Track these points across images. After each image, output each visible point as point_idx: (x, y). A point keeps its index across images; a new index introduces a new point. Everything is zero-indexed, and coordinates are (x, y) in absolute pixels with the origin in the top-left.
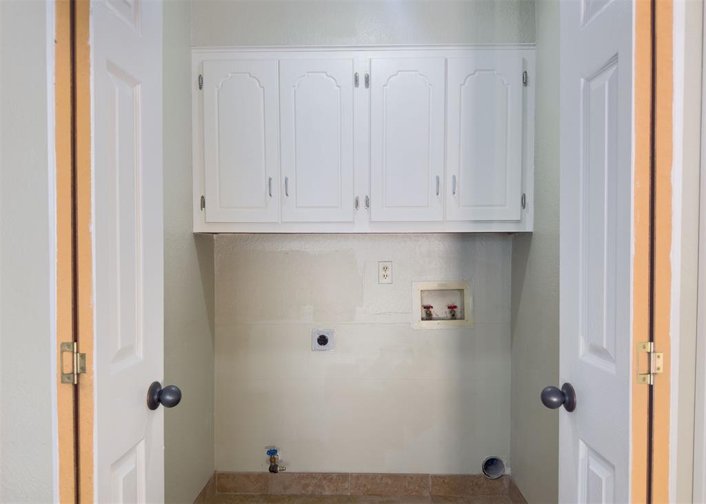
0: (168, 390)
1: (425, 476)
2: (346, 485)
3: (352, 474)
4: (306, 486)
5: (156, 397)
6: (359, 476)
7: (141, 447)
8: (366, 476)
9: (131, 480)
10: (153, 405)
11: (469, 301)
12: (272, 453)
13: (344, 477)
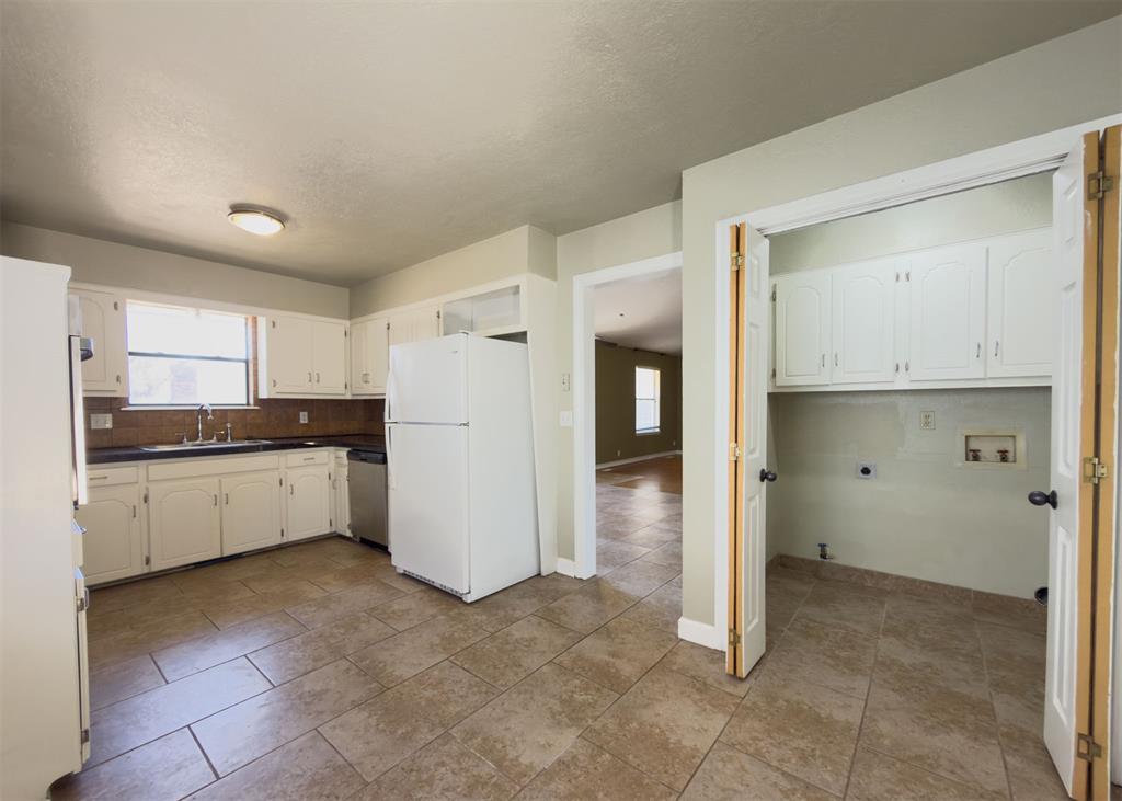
0: (769, 473)
1: (969, 590)
2: (886, 582)
3: (892, 575)
4: (850, 576)
5: (764, 476)
6: (898, 578)
7: (757, 497)
8: (905, 579)
9: (754, 509)
10: (762, 480)
11: (1021, 444)
12: (823, 546)
13: (884, 576)
